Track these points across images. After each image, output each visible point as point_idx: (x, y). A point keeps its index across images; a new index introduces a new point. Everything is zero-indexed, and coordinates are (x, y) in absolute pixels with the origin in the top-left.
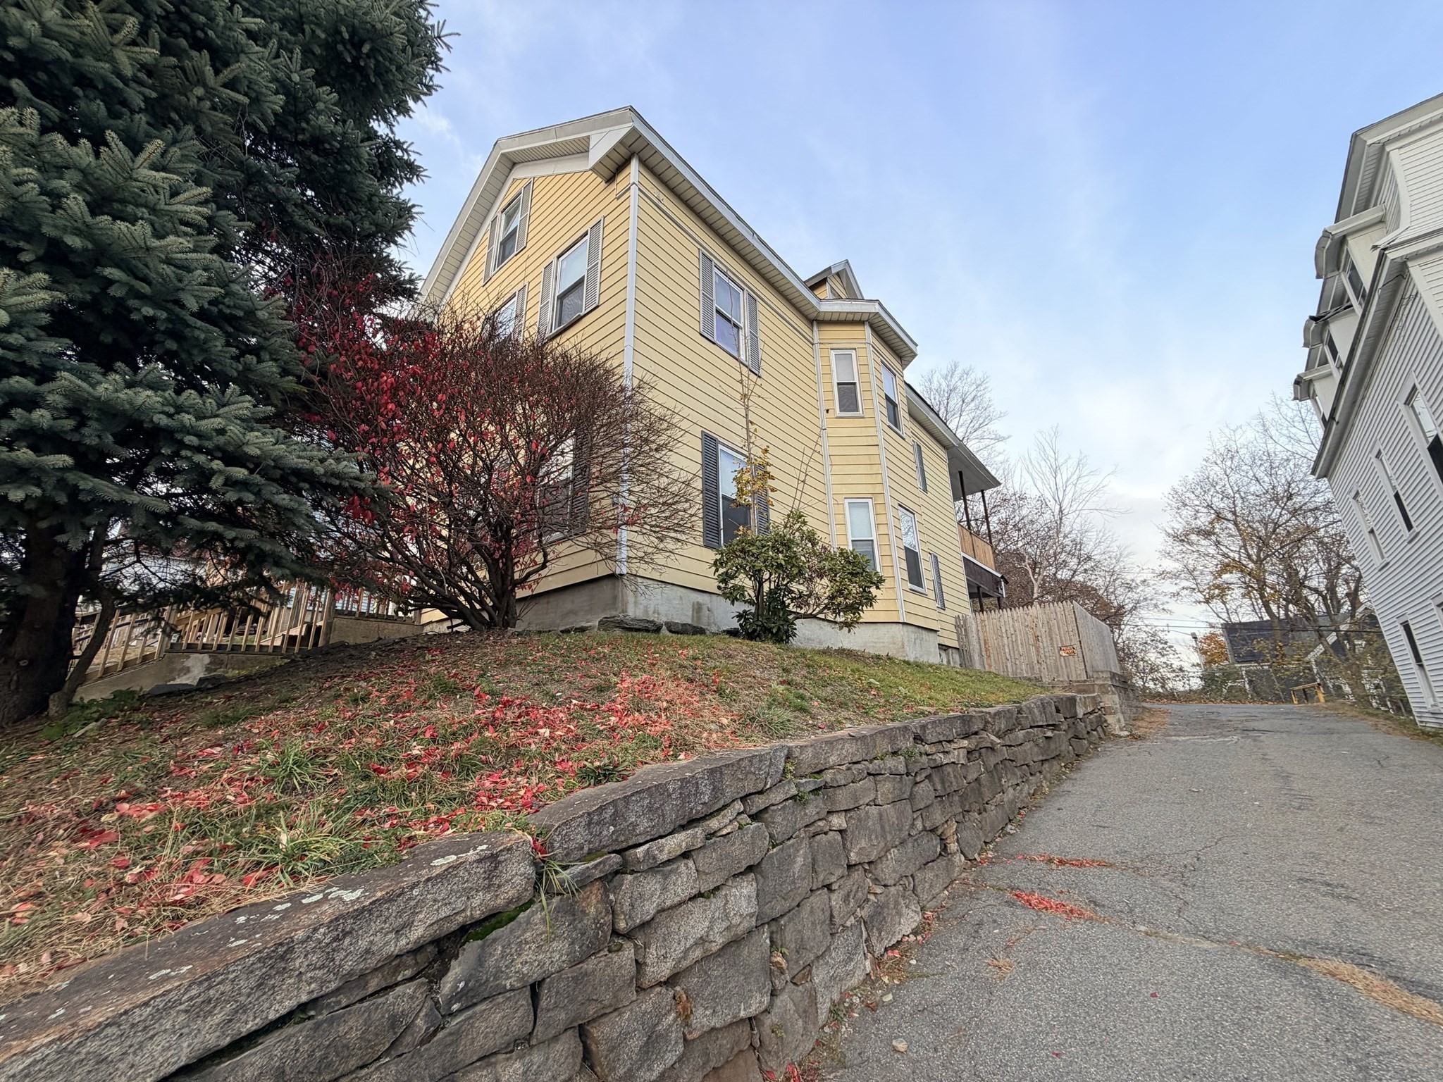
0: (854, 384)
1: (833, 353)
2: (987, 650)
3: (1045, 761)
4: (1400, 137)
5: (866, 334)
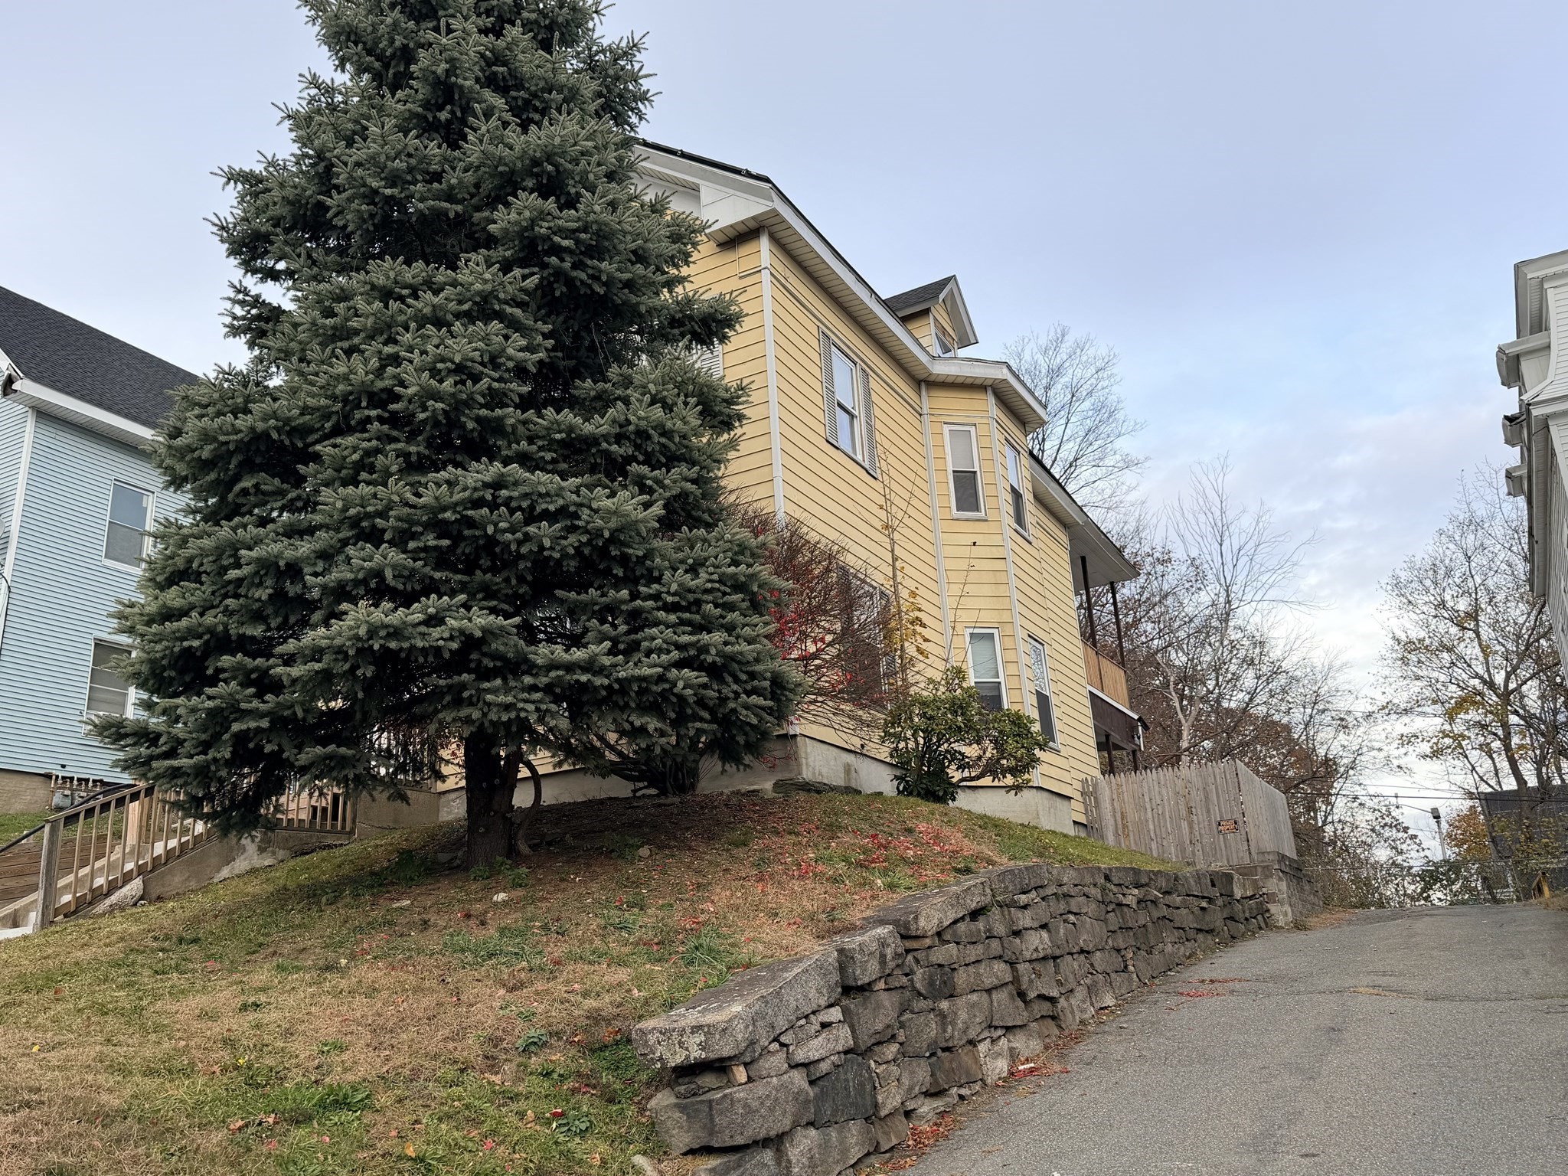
0: (975, 472)
1: (946, 428)
2: (1125, 827)
3: (1200, 930)
4: (1555, 276)
5: (989, 404)
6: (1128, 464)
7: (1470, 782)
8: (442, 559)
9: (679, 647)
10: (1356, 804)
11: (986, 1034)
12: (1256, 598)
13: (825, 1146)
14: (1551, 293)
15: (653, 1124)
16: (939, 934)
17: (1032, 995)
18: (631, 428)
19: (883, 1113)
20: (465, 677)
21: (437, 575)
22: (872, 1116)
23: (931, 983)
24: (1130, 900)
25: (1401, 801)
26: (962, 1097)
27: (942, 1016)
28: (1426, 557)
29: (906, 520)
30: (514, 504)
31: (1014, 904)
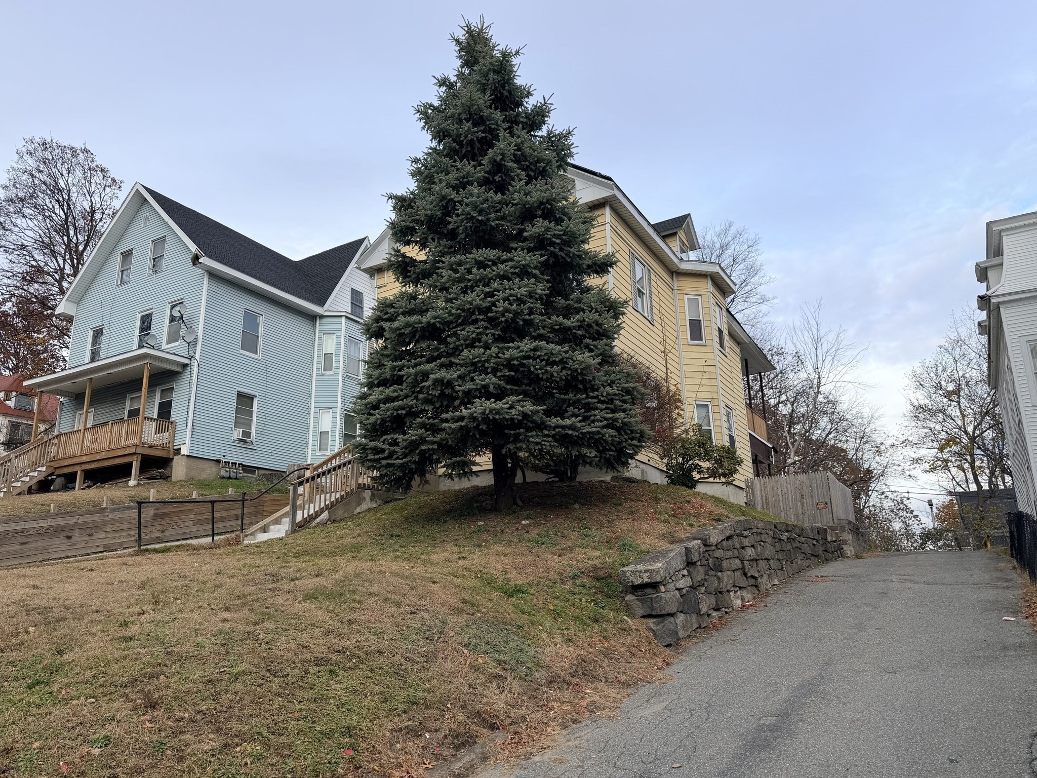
0: (700, 320)
1: (686, 297)
2: (767, 504)
3: (812, 555)
4: (1008, 230)
5: (709, 286)
6: (764, 300)
7: (950, 486)
8: (509, 380)
9: (606, 419)
10: (883, 496)
11: (732, 589)
12: (835, 380)
13: (686, 620)
14: (1005, 238)
15: (628, 606)
16: (716, 545)
17: (749, 575)
18: (586, 323)
19: (702, 613)
20: (522, 430)
21: (508, 387)
22: (699, 614)
23: (715, 565)
24: (784, 538)
25: (910, 495)
26: (726, 612)
27: (719, 578)
28: (932, 360)
29: (673, 350)
30: (542, 358)
31: (742, 535)
